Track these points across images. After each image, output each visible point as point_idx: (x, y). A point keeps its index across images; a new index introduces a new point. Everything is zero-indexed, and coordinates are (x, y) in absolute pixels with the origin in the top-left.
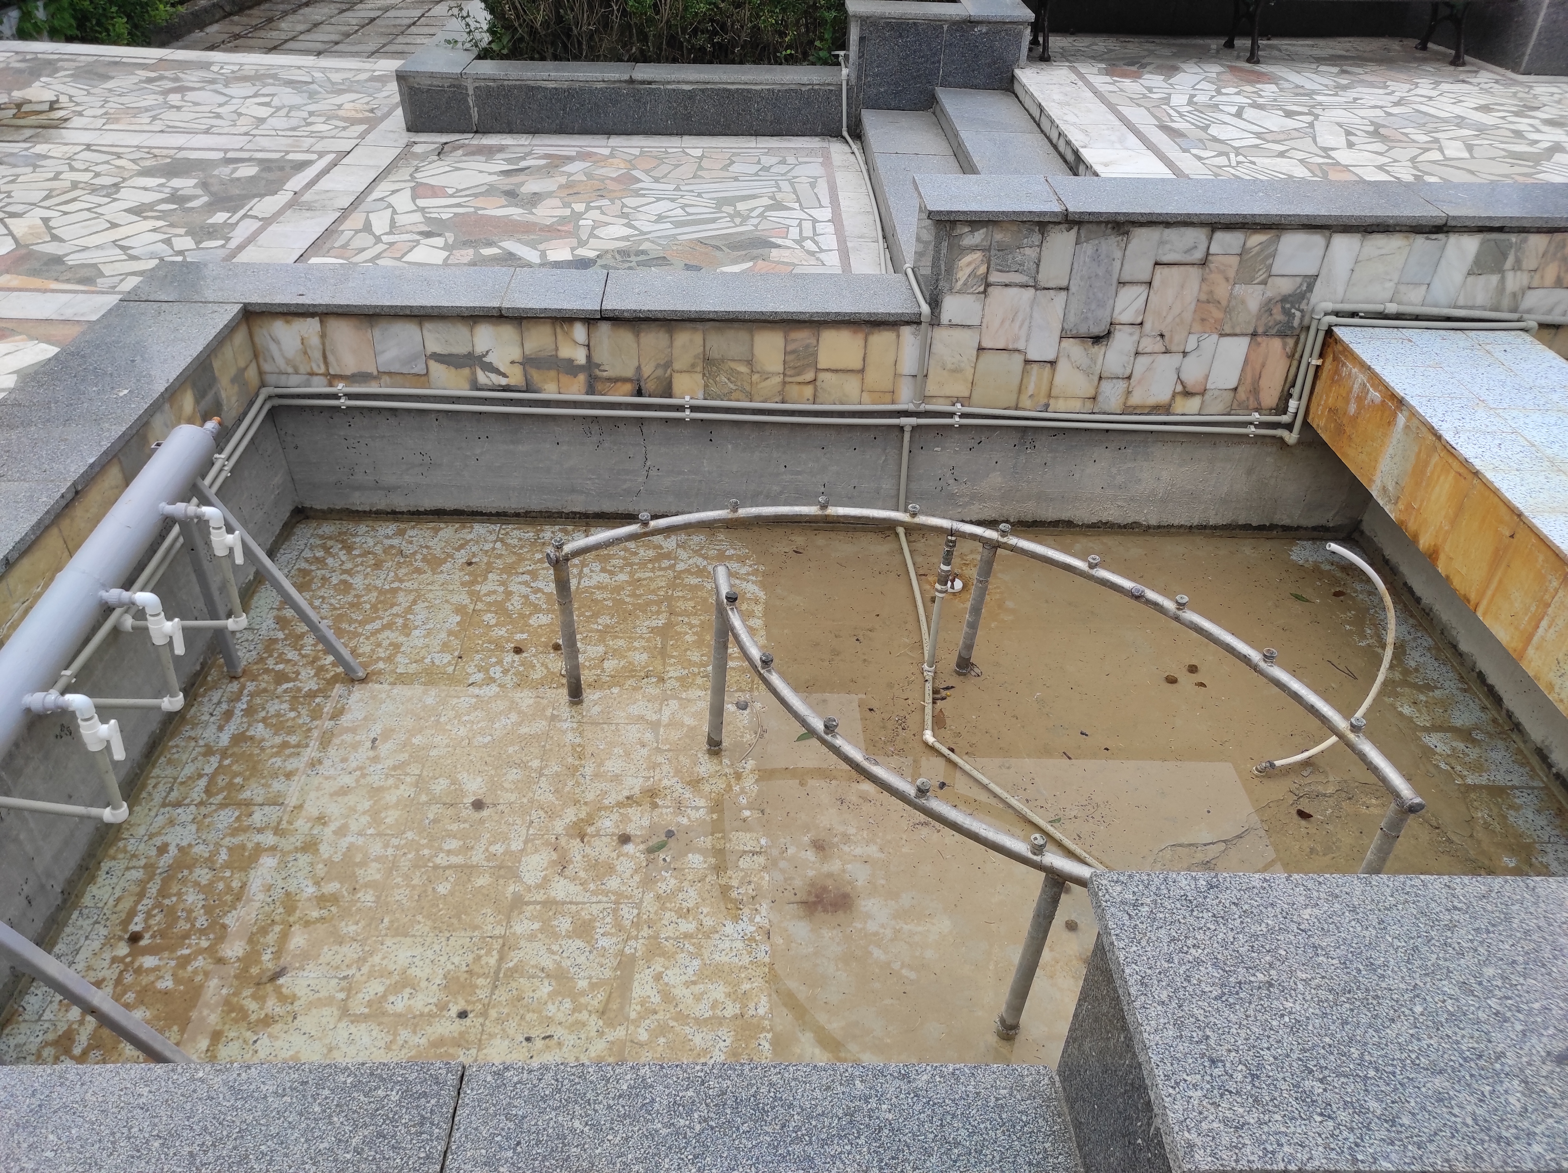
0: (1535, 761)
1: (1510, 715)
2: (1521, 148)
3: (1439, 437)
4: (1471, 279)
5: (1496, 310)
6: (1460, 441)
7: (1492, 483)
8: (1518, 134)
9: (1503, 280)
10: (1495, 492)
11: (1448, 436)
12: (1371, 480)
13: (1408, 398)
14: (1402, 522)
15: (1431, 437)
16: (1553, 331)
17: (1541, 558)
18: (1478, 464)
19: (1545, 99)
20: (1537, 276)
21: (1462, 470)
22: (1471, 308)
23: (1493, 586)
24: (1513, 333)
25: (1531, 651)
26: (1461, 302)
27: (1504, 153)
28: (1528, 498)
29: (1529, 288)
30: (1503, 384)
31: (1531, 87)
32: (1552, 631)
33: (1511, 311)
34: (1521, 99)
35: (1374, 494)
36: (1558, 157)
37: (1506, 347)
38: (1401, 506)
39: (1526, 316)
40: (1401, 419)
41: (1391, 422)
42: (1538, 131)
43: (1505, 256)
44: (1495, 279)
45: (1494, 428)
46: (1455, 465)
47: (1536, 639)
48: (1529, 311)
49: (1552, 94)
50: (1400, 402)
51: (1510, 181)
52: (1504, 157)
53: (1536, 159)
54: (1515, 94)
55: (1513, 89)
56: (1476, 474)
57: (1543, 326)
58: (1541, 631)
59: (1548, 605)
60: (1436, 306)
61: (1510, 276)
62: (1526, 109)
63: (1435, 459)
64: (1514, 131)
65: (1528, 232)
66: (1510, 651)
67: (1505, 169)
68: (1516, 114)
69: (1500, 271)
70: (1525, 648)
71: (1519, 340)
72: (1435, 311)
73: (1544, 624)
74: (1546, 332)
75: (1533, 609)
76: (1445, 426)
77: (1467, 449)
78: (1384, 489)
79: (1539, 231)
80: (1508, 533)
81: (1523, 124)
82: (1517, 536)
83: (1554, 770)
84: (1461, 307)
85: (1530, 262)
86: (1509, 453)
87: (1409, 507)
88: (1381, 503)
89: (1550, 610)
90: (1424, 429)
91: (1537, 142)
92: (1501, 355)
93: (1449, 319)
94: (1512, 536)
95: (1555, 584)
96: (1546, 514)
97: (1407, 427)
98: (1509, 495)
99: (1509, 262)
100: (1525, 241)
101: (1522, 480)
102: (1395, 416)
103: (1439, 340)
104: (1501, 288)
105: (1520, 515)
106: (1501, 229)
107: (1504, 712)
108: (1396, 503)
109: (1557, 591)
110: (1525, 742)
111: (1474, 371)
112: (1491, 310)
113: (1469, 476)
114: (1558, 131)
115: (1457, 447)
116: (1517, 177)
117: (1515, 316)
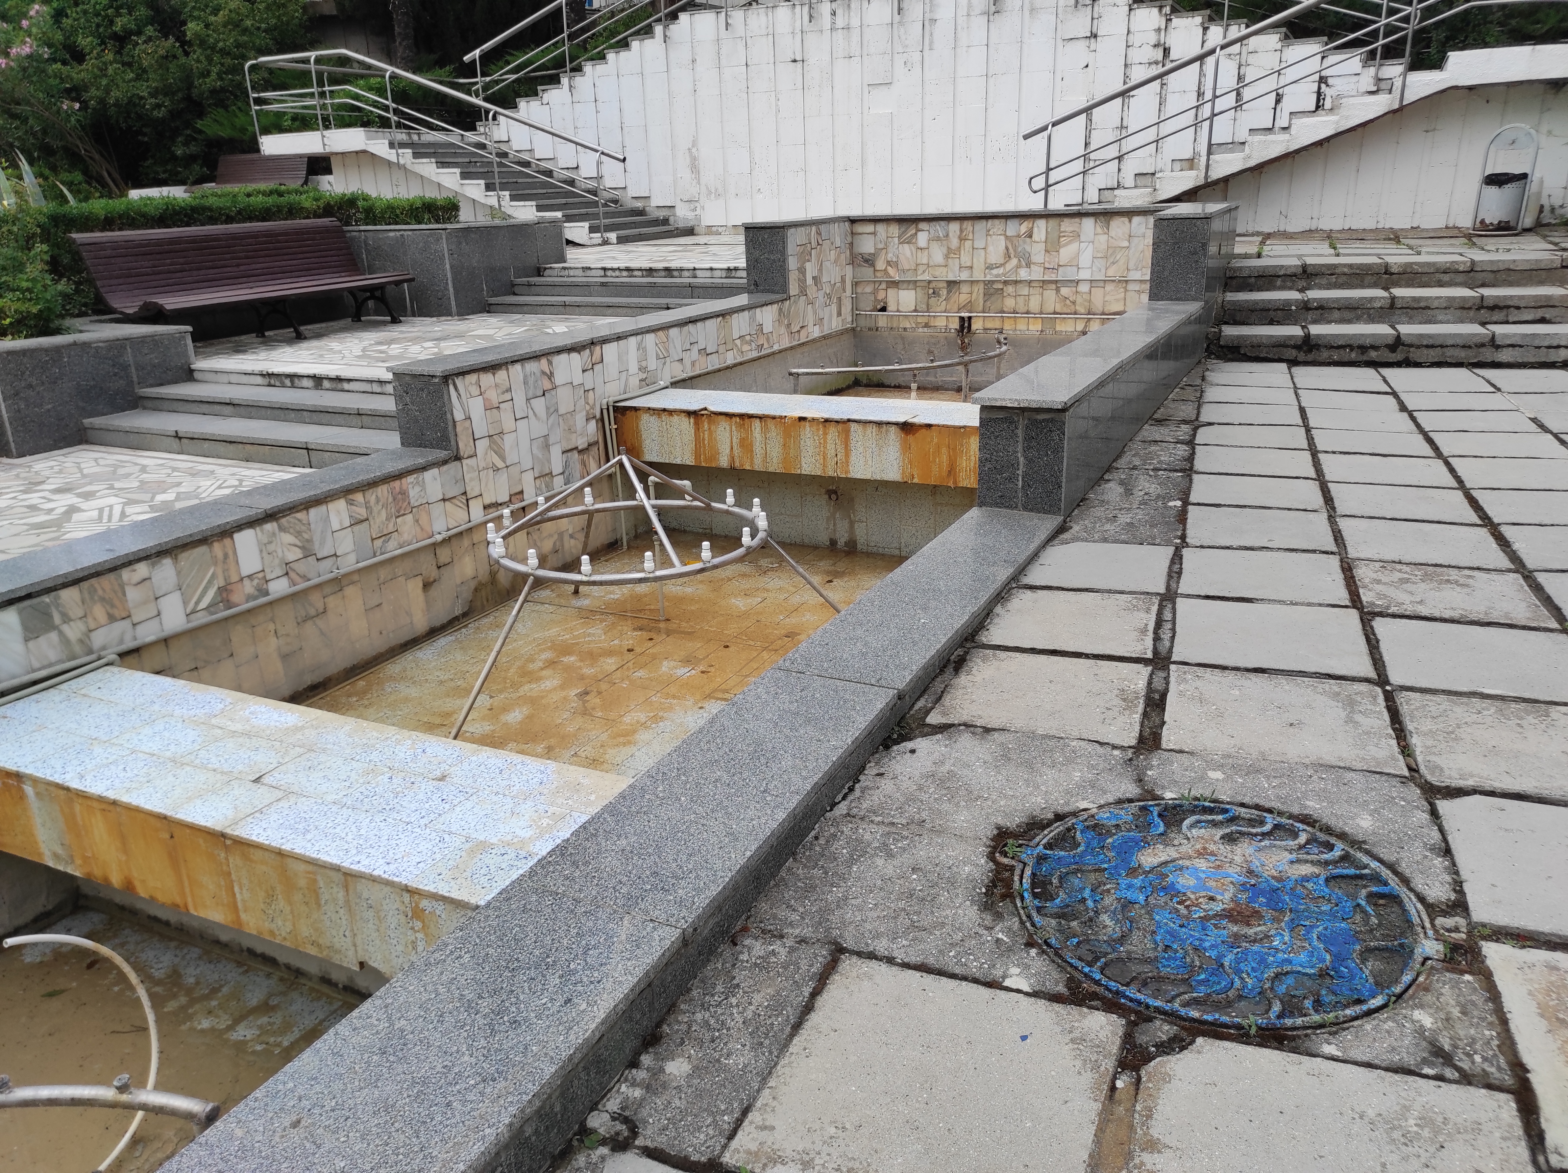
0: (325, 989)
1: (288, 967)
2: (42, 518)
3: (68, 789)
4: (31, 644)
5: (74, 658)
6: (87, 783)
7: (130, 804)
8: (33, 508)
9: (61, 633)
10: (137, 810)
11: (75, 784)
12: (40, 855)
13: (22, 770)
14: (89, 874)
15: (62, 792)
16: (136, 655)
17: (201, 841)
18: (111, 795)
19: (47, 473)
20: (90, 620)
21: (103, 806)
22: (50, 665)
23: (186, 884)
24: (100, 670)
25: (243, 916)
26: (36, 665)
27: (26, 527)
28: (166, 800)
29: (90, 631)
30: (108, 716)
31: (30, 467)
32: (244, 891)
33: (88, 654)
34: (25, 479)
35: (51, 864)
36: (76, 517)
37: (99, 685)
38: (79, 862)
39: (103, 653)
40: (29, 790)
41: (22, 797)
42: (50, 500)
43: (49, 616)
44: (54, 636)
45: (115, 757)
46: (95, 804)
47: (240, 905)
48: (104, 648)
49: (52, 468)
50: (18, 776)
51: (40, 548)
52: (28, 530)
53: (58, 524)
54: (17, 476)
55: (14, 472)
56: (115, 803)
57: (122, 655)
58: (238, 896)
59: (229, 874)
60: (14, 677)
61: (65, 628)
62: (32, 486)
63: (77, 808)
64: (28, 507)
65: (56, 590)
66: (231, 925)
67: (34, 540)
68: (25, 492)
69: (54, 627)
70: (238, 917)
71: (108, 674)
72: (16, 682)
73: (236, 889)
74: (129, 659)
75: (223, 883)
76: (68, 777)
77: (96, 787)
78: (56, 856)
79: (65, 585)
80: (168, 836)
81: (34, 498)
82: (175, 835)
83: (340, 986)
84: (40, 669)
85: (76, 611)
86: (135, 772)
87: (85, 859)
88: (61, 868)
89: (234, 877)
90: (52, 789)
91: (52, 510)
92: (97, 694)
93: (35, 683)
94: (172, 837)
95: (223, 855)
96: (185, 806)
97: (37, 794)
98: (148, 807)
99: (57, 619)
100: (58, 597)
101: (155, 788)
102: (21, 790)
103: (33, 704)
104: (65, 640)
105: (165, 818)
106: (29, 596)
107: (283, 968)
108: (73, 862)
109: (227, 859)
110: (310, 979)
111: (78, 717)
112: (69, 660)
113: (111, 808)
114: (69, 496)
115: (87, 790)
116: (47, 544)
117: (93, 657)
